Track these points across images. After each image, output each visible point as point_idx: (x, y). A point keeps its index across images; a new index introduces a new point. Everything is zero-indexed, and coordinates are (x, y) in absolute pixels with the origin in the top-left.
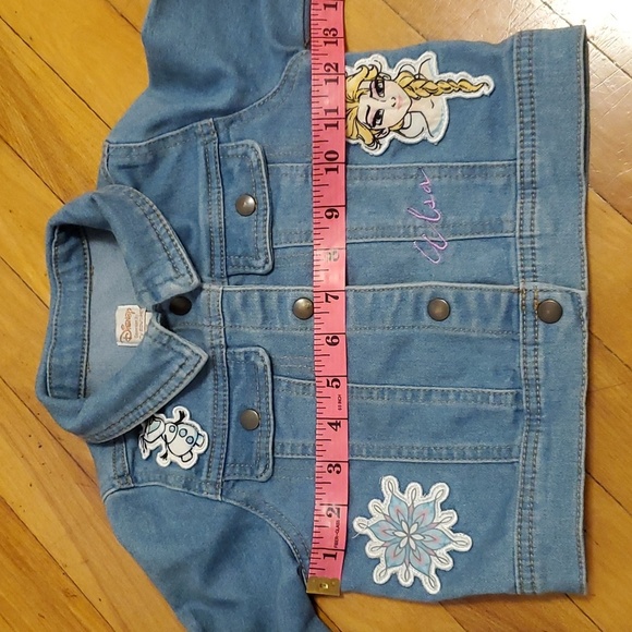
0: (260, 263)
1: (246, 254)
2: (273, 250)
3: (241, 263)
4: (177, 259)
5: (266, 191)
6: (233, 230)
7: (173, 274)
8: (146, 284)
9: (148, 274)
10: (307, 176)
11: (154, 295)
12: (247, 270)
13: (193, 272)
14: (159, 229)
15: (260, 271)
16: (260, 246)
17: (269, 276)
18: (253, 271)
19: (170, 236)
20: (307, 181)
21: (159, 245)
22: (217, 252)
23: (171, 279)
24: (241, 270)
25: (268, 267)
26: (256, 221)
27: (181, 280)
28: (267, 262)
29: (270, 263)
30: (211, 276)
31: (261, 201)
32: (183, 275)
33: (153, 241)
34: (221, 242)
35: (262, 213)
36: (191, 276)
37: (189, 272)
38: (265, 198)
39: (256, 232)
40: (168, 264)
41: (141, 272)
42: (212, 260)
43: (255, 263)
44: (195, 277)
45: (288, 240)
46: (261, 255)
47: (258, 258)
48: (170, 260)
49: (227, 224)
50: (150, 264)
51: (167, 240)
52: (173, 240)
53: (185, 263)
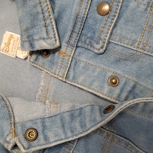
0: (98, 46)
1: (92, 38)
2: (109, 43)
3: (87, 42)
4: (50, 28)
5: (120, 4)
6: (90, 21)
7: (45, 36)
8: (28, 37)
9: (31, 32)
10: (148, 7)
11: (32, 45)
12: (89, 47)
13: (57, 38)
14: (43, 6)
15: (96, 51)
16: (103, 37)
17: (100, 56)
18: (92, 49)
19: (49, 12)
20: (146, 10)
21: (41, 16)
22: (77, 30)
23: (44, 39)
24: (86, 46)
25: (102, 51)
26: (106, 21)
27: (49, 41)
28: (102, 48)
29: (104, 49)
30: (67, 43)
31: (114, 10)
32: (51, 38)
33: (38, 13)
34: (81, 25)
35: (112, 17)
36: (56, 40)
37: (55, 37)
38: (117, 9)
39: (104, 27)
40: (44, 29)
41: (27, 30)
42: (71, 34)
43: (95, 45)
44: (58, 41)
45: (120, 40)
46: (101, 42)
47: (98, 43)
48: (46, 26)
49: (89, 16)
50: (33, 26)
51: (47, 14)
52: (50, 15)
53: (54, 31)
